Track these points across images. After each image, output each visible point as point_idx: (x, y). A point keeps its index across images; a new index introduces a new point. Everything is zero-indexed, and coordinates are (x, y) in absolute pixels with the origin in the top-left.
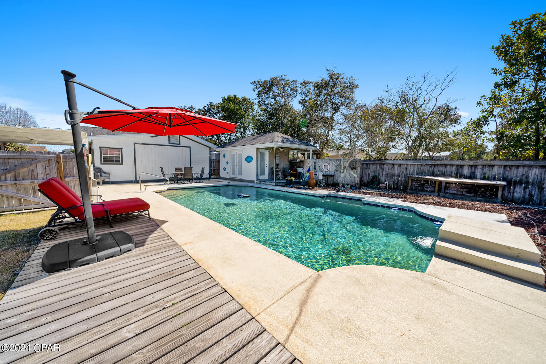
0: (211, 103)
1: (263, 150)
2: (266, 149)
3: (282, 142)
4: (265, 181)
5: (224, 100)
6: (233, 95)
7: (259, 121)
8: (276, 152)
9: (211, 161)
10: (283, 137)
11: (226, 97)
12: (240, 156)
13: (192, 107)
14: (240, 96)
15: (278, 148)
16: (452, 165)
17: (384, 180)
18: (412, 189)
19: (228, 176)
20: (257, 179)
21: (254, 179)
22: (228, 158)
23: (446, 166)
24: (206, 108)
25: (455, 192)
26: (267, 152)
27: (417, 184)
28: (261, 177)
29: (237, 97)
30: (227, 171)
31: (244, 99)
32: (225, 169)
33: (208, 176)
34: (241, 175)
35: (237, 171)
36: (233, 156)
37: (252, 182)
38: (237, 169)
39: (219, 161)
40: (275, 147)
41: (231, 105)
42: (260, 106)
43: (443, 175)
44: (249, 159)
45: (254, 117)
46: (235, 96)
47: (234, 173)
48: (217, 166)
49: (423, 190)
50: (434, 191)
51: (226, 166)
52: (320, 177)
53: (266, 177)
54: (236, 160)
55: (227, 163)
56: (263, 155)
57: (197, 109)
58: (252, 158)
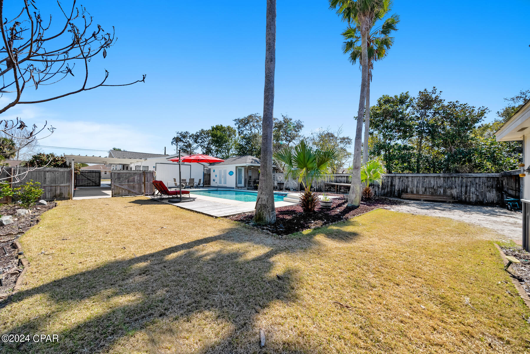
0: (202, 130)
1: (240, 168)
2: (242, 166)
3: (252, 162)
4: (241, 187)
5: (213, 129)
6: (220, 125)
7: (240, 145)
8: (248, 169)
9: (204, 175)
10: (253, 159)
11: (215, 126)
12: (225, 171)
13: (187, 132)
14: (225, 125)
15: (249, 166)
16: (344, 177)
17: (313, 186)
18: (325, 190)
19: (216, 185)
20: (236, 186)
21: (234, 186)
22: (217, 172)
23: (342, 177)
24: (198, 134)
25: (343, 191)
26: (243, 169)
27: (327, 187)
28: (239, 185)
29: (223, 126)
30: (215, 181)
31: (229, 128)
32: (214, 180)
33: (202, 185)
34: (226, 184)
35: (223, 182)
36: (220, 172)
37: (233, 188)
38: (223, 180)
39: (210, 175)
40: (247, 166)
41: (219, 133)
42: (240, 135)
43: (341, 182)
44: (231, 173)
45: (236, 142)
46: (222, 126)
47: (220, 183)
48: (208, 178)
49: (330, 191)
50: (335, 191)
51: (215, 178)
52: (276, 184)
53: (243, 185)
54: (223, 174)
55: (216, 176)
56: (240, 171)
57: (191, 134)
58: (233, 172)
